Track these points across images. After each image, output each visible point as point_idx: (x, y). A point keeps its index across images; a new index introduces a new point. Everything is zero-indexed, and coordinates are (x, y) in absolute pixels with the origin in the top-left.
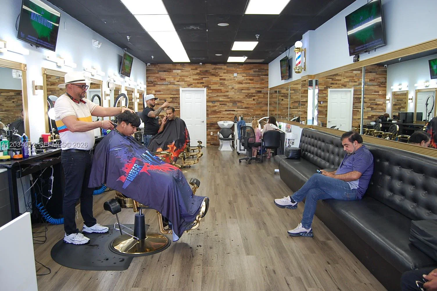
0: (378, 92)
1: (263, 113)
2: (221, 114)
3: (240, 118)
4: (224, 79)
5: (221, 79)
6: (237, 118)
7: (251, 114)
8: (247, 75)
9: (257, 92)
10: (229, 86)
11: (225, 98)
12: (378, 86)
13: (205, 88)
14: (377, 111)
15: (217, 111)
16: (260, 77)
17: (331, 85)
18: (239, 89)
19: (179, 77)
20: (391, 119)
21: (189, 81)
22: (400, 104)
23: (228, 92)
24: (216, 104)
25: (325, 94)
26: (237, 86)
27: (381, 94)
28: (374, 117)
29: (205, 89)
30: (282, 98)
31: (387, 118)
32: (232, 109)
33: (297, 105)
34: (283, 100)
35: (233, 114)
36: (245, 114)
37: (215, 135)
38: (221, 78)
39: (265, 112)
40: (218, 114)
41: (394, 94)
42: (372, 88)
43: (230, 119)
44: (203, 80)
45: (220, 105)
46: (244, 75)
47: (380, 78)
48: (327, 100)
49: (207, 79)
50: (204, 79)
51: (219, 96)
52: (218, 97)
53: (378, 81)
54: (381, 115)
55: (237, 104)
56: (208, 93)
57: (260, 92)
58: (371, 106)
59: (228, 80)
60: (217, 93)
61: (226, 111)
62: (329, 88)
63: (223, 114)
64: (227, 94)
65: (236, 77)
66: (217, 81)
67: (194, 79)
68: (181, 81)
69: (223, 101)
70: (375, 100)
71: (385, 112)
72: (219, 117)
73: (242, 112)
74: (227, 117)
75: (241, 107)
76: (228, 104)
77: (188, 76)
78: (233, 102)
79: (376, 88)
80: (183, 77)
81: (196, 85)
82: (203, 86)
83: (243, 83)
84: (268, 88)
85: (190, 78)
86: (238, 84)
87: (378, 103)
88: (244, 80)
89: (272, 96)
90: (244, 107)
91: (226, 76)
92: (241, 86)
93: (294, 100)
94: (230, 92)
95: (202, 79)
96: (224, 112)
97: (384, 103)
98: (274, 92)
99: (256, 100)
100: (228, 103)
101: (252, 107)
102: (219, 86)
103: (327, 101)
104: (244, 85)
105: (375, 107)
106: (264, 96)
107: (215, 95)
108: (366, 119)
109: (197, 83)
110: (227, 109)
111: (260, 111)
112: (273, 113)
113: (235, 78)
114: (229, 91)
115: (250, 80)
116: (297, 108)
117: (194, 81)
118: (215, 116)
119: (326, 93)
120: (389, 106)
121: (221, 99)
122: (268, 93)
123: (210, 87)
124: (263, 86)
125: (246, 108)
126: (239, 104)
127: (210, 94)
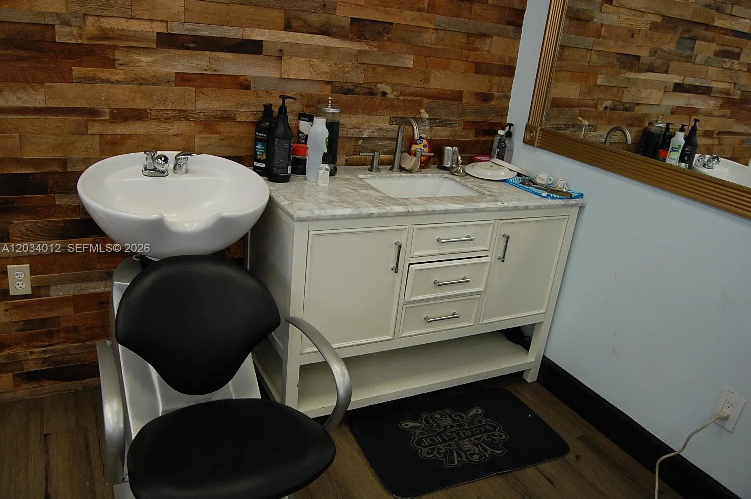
1: (479, 83)
2: (117, 74)
7: (393, 85)
15: (63, 35)
32: (233, 33)
35: (243, 84)
36: (348, 92)
37: (57, 292)
39: (496, 80)
40: (77, 71)
72: (93, 113)
74: (183, 115)
75: (315, 19)
90: (342, 15)
93: (664, 12)
96: (144, 60)
101: (407, 28)
110: (177, 29)
111: (461, 66)
116: (666, 72)
125: (358, 29)
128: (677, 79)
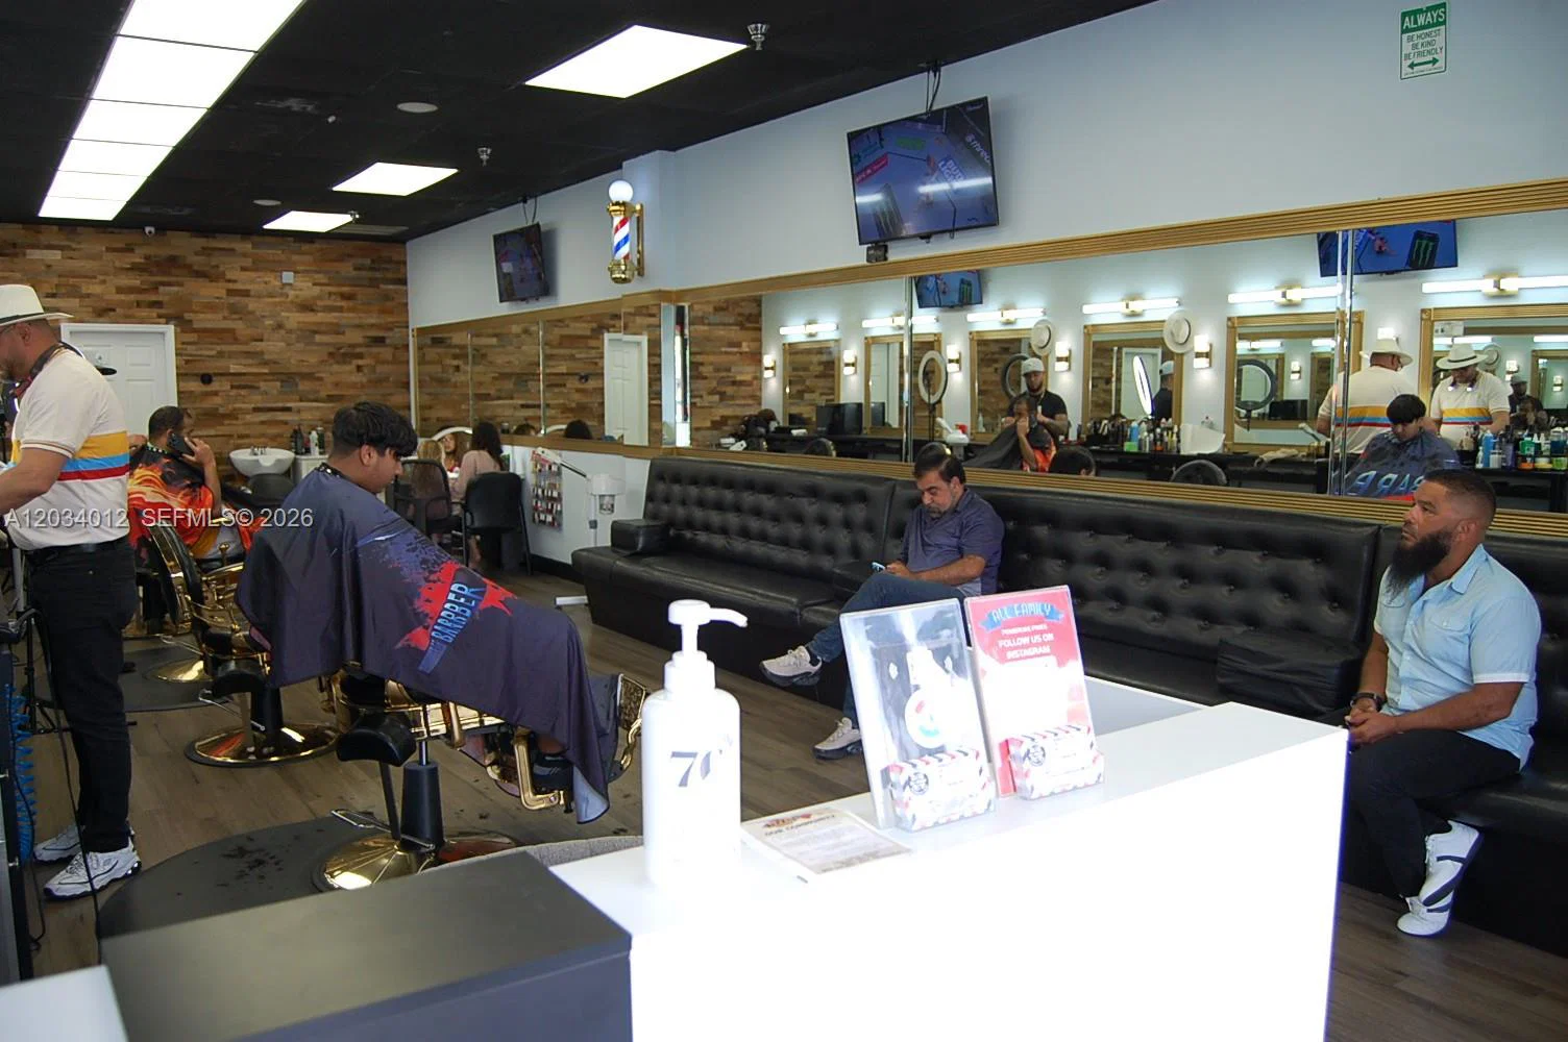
0: (739, 345)
2: (239, 422)
3: (314, 434)
4: (246, 293)
5: (230, 292)
6: (305, 435)
8: (329, 278)
9: (367, 340)
10: (263, 317)
11: (250, 361)
12: (738, 328)
13: (167, 323)
14: (738, 402)
15: (221, 410)
16: (378, 287)
17: (612, 322)
18: (301, 330)
19: (56, 280)
20: (781, 424)
21: (99, 297)
22: (802, 380)
23: (261, 340)
24: (215, 386)
25: (594, 351)
26: (294, 319)
27: (747, 350)
28: (730, 422)
29: (170, 329)
30: (455, 363)
31: (768, 423)
32: (280, 405)
33: (509, 385)
34: (457, 368)
35: (286, 423)
38: (231, 286)
40: (227, 422)
41: (791, 351)
42: (722, 333)
43: (276, 442)
44: (157, 293)
45: (232, 387)
46: (321, 278)
47: (743, 304)
48: (603, 368)
49: (175, 289)
50: (161, 289)
51: (226, 355)
52: (223, 357)
53: (738, 310)
54: (748, 413)
55: (297, 385)
56: (183, 343)
57: (380, 341)
58: (718, 389)
59: (260, 297)
60: (218, 344)
61: (256, 410)
62: (605, 331)
63: (245, 424)
64: (259, 346)
65: (290, 284)
66: (218, 298)
67: (120, 290)
68: (63, 296)
69: (244, 374)
70: (729, 370)
71: (760, 404)
72: (231, 436)
73: (318, 414)
74: (263, 435)
75: (312, 397)
76: (262, 384)
77: (95, 278)
78: (284, 377)
79: (734, 333)
80: (71, 281)
81: (130, 312)
82: (160, 316)
83: (315, 308)
84: (407, 327)
85: (104, 282)
86: (298, 312)
87: (739, 378)
88: (320, 298)
89: (424, 354)
90: (323, 394)
91: (252, 281)
92: (309, 318)
94: (268, 340)
95: (157, 288)
96: (248, 417)
97: (755, 378)
98: (429, 342)
99: (366, 371)
100: (265, 381)
101: (352, 396)
102: (225, 318)
103: (602, 374)
104: (320, 317)
105: (730, 390)
106: (394, 355)
107: (213, 353)
108: (708, 429)
109: (135, 304)
110: (259, 405)
112: (427, 414)
113: (287, 290)
114: (265, 337)
115: (344, 297)
117: (123, 297)
118: (212, 432)
119: (598, 348)
120: (773, 388)
121: (233, 368)
122: (408, 346)
123: (191, 321)
124: (390, 319)
125: (330, 398)
126: (304, 386)
127: (191, 349)
128: (520, 402)
